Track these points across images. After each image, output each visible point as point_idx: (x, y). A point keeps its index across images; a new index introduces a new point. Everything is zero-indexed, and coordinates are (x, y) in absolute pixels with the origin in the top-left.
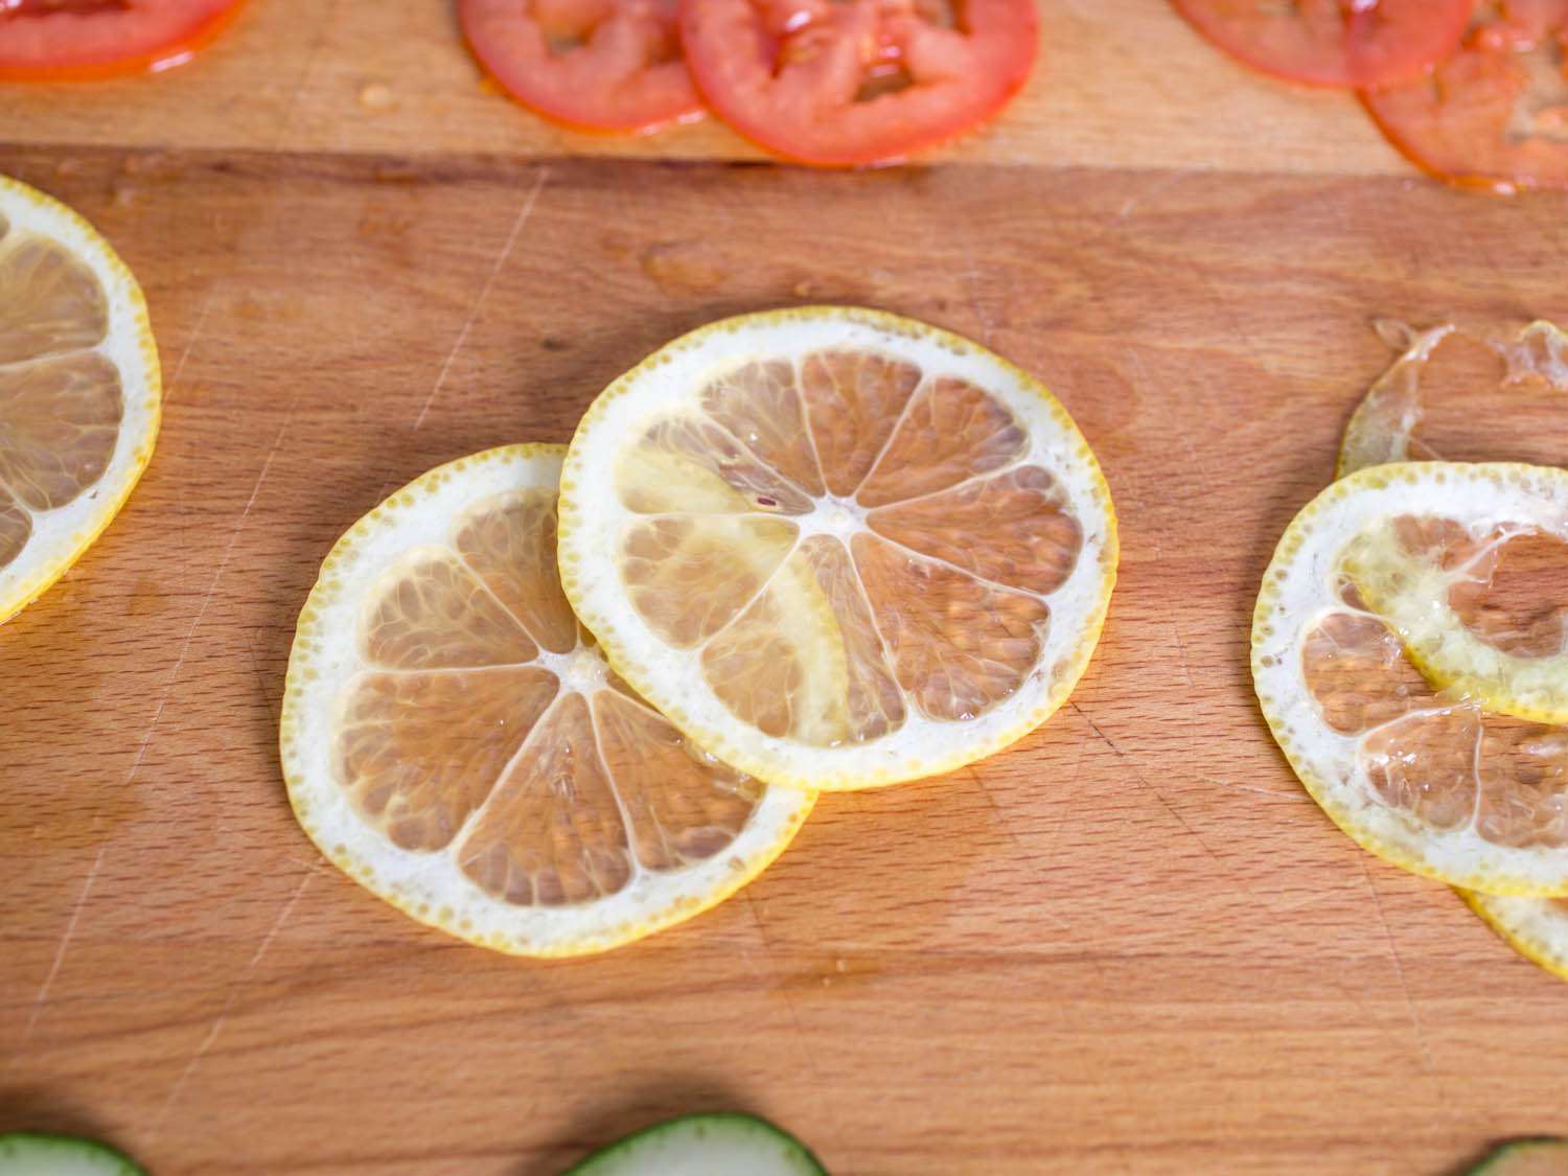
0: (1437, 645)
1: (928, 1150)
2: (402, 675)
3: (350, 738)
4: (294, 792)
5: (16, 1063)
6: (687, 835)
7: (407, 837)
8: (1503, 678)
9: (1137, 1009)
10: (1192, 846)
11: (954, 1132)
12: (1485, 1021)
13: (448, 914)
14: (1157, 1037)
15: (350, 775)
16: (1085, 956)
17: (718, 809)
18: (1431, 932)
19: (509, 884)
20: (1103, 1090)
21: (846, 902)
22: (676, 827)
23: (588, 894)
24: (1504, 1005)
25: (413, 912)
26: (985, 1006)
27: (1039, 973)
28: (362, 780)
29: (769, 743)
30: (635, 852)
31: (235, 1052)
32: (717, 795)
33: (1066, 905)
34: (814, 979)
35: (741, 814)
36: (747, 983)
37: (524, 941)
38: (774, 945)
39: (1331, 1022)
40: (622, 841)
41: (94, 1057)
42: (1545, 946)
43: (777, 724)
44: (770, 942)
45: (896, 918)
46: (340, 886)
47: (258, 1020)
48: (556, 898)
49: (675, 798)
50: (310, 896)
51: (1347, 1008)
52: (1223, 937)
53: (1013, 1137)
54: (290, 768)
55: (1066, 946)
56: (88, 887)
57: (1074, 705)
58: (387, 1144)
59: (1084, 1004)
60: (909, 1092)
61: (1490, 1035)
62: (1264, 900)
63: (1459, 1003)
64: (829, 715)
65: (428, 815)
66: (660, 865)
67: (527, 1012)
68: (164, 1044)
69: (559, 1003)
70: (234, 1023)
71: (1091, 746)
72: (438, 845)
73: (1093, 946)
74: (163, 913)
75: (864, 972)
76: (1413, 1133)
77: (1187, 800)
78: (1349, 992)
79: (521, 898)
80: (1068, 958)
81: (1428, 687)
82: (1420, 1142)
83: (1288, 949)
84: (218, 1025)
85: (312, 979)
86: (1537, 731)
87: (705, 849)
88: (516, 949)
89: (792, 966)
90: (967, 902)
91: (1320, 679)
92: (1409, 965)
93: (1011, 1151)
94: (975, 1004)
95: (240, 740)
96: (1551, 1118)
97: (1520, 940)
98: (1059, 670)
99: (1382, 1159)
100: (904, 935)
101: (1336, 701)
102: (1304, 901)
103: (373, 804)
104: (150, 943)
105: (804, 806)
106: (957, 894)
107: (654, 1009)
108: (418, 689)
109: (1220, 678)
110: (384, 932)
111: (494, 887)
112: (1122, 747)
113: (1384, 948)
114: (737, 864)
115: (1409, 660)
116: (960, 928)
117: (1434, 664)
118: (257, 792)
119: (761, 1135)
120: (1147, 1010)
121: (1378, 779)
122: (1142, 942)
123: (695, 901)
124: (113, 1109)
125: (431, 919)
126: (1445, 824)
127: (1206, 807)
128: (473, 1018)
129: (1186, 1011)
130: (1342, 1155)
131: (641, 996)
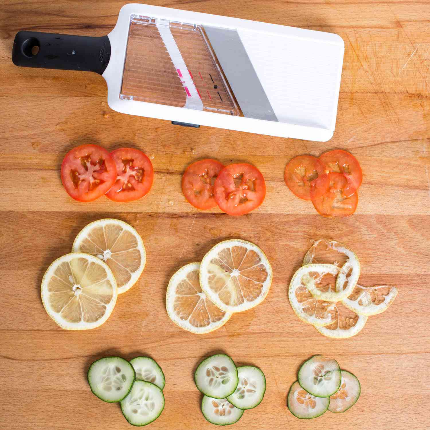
0: (313, 290)
1: (246, 357)
2: (180, 296)
3: (174, 305)
4: (168, 313)
5: (138, 347)
6: (217, 317)
7: (182, 318)
8: (321, 295)
9: (271, 339)
10: (279, 318)
11: (249, 355)
12: (313, 340)
13: (188, 329)
14: (274, 343)
15: (175, 310)
16: (265, 332)
17: (221, 314)
18: (308, 329)
19: (195, 324)
20: (267, 349)
21: (237, 326)
22: (216, 316)
23: (205, 326)
24: (316, 338)
25: (184, 329)
26: (253, 339)
27: (260, 334)
28: (177, 311)
29: (227, 306)
30: (210, 320)
31: (164, 345)
32: (220, 312)
33: (263, 326)
34: (232, 336)
35: (224, 314)
36: (225, 336)
37: (197, 332)
38: (228, 331)
39: (295, 341)
40: (209, 319)
41: (147, 346)
42: (322, 331)
43: (227, 304)
44: (227, 331)
45: (243, 328)
46: (174, 324)
47: (166, 341)
48: (201, 326)
49: (216, 312)
50: (171, 325)
51: (297, 339)
52: (282, 330)
53: (255, 355)
54: (167, 310)
55: (264, 331)
56: (144, 325)
57: (266, 299)
58: (182, 356)
59: (265, 338)
60: (243, 350)
61: (314, 342)
62: (288, 325)
63: (311, 338)
64: (234, 302)
65: (185, 315)
66: (214, 321)
67: (198, 340)
68: (155, 345)
69: (202, 339)
70: (163, 342)
71: (268, 304)
72: (186, 319)
73: (266, 331)
74: (153, 328)
75: (239, 335)
76: (303, 354)
77: (280, 312)
78: (297, 337)
79: (197, 326)
80: (263, 333)
81: (311, 296)
82: (304, 355)
83: (290, 331)
84: (161, 342)
85: (172, 336)
86: (324, 302)
87: (219, 319)
88: (196, 333)
89: (230, 334)
90: (251, 326)
91: (297, 295)
92: (305, 333)
93: (256, 357)
94: (252, 339)
95: (161, 304)
96: (320, 352)
97: (319, 330)
98: (264, 294)
99: (299, 358)
100: (244, 330)
101: (299, 298)
102: (292, 325)
103: (178, 314)
104: (152, 332)
105: (231, 314)
106: (250, 324)
107: (213, 340)
108: (182, 298)
109: (285, 294)
110: (180, 330)
111: (193, 325)
112: (272, 304)
113: (302, 331)
114: (223, 321)
115: (309, 292)
116: (251, 329)
117: (312, 293)
118: (163, 312)
119: (226, 356)
120: (273, 339)
121: (304, 309)
122: (273, 331)
123: (218, 327)
124: (150, 353)
125: (186, 329)
126: (311, 315)
127: (282, 313)
128: (191, 341)
129: (277, 339)
130: (295, 357)
131: (212, 338)
